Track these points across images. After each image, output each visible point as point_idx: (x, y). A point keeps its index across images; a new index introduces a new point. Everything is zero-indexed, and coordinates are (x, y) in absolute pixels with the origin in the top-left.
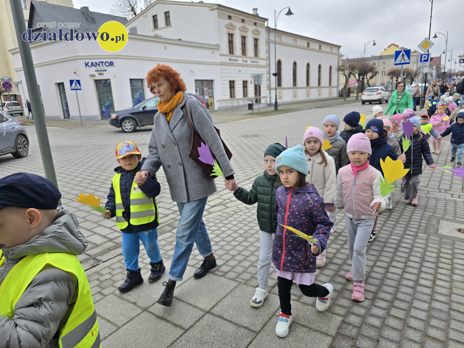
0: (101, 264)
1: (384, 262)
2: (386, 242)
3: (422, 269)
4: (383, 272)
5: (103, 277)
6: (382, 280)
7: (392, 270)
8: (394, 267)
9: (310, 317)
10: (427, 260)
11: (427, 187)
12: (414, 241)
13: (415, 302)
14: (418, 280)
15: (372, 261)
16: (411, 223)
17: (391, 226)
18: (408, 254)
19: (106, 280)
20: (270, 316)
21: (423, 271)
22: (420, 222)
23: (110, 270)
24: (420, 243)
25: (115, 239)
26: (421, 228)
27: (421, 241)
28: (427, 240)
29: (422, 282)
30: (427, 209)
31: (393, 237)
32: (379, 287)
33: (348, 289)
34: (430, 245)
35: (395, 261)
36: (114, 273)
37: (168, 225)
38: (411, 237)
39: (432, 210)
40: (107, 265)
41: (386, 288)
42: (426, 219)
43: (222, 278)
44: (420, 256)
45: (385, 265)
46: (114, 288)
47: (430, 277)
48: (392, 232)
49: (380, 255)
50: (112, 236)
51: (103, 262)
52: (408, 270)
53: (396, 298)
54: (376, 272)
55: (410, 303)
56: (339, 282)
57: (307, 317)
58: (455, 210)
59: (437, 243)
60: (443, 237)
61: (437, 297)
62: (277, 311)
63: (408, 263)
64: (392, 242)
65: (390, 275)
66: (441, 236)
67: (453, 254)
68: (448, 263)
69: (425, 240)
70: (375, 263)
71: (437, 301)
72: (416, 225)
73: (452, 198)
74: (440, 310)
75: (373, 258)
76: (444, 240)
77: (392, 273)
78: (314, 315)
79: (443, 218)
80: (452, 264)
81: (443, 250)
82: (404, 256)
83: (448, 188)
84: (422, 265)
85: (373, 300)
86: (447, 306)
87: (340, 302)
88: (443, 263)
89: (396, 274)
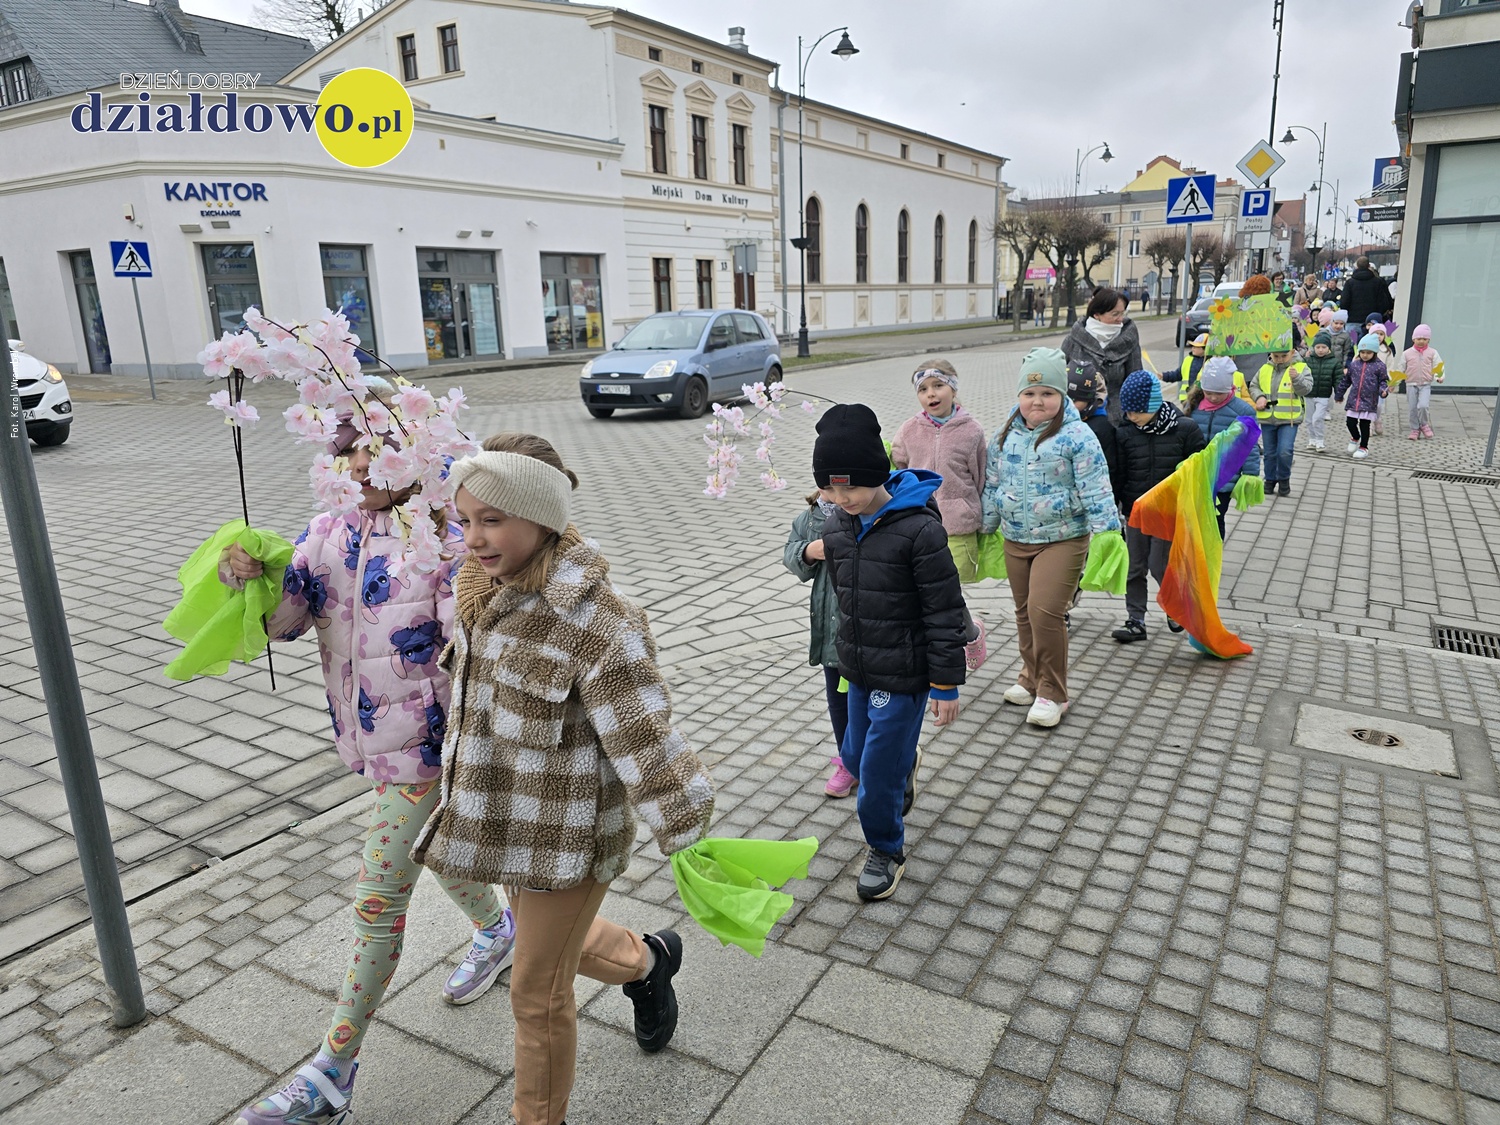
0: (217, 862)
1: (1134, 835)
2: (1140, 774)
3: (1248, 856)
4: (1131, 870)
5: (221, 907)
6: (1129, 894)
7: (1158, 860)
8: (1164, 851)
9: (906, 1017)
10: (1262, 827)
11: (1262, 601)
12: (1225, 770)
13: (1227, 959)
14: (1236, 890)
15: (1099, 833)
16: (1217, 712)
17: (1157, 723)
18: (1206, 811)
19: (232, 917)
20: (780, 1021)
21: (1252, 862)
22: (1243, 711)
23: (247, 885)
24: (1241, 775)
25: (264, 778)
26: (1245, 727)
27: (1245, 769)
28: (1264, 764)
29: (1249, 896)
30: (1263, 671)
31: (1161, 758)
33: (1026, 923)
34: (1272, 780)
35: (1168, 831)
36: (261, 891)
38: (1215, 758)
39: (1279, 674)
40: (236, 868)
41: (1139, 920)
42: (1262, 700)
43: (626, 900)
44: (1241, 817)
45: (1136, 845)
46: (260, 944)
47: (1273, 881)
48: (1157, 742)
49: (1121, 815)
50: (253, 770)
51: (224, 859)
52: (1207, 859)
53: (1169, 950)
54: (1110, 870)
55: (1213, 965)
56: (996, 902)
57: (897, 1018)
58: (1346, 671)
59: (1293, 775)
60: (1308, 755)
61: (1295, 943)
62: (803, 1001)
63: (1207, 838)
64: (1159, 773)
65: (1151, 878)
66: (1303, 752)
67: (1340, 808)
68: (1324, 835)
69: (1257, 765)
70: (1107, 841)
71: (1294, 954)
72: (1232, 719)
73: (1337, 636)
74: (1302, 984)
75: (1102, 825)
76: (1313, 765)
77: (1158, 870)
78: (918, 1010)
79: (1310, 697)
80: (1338, 839)
81: (1311, 797)
82: (1196, 818)
83: (1326, 605)
84: (1247, 844)
85: (1100, 956)
86: (1324, 971)
87: (1000, 968)
88: (1312, 835)
89: (1171, 873)
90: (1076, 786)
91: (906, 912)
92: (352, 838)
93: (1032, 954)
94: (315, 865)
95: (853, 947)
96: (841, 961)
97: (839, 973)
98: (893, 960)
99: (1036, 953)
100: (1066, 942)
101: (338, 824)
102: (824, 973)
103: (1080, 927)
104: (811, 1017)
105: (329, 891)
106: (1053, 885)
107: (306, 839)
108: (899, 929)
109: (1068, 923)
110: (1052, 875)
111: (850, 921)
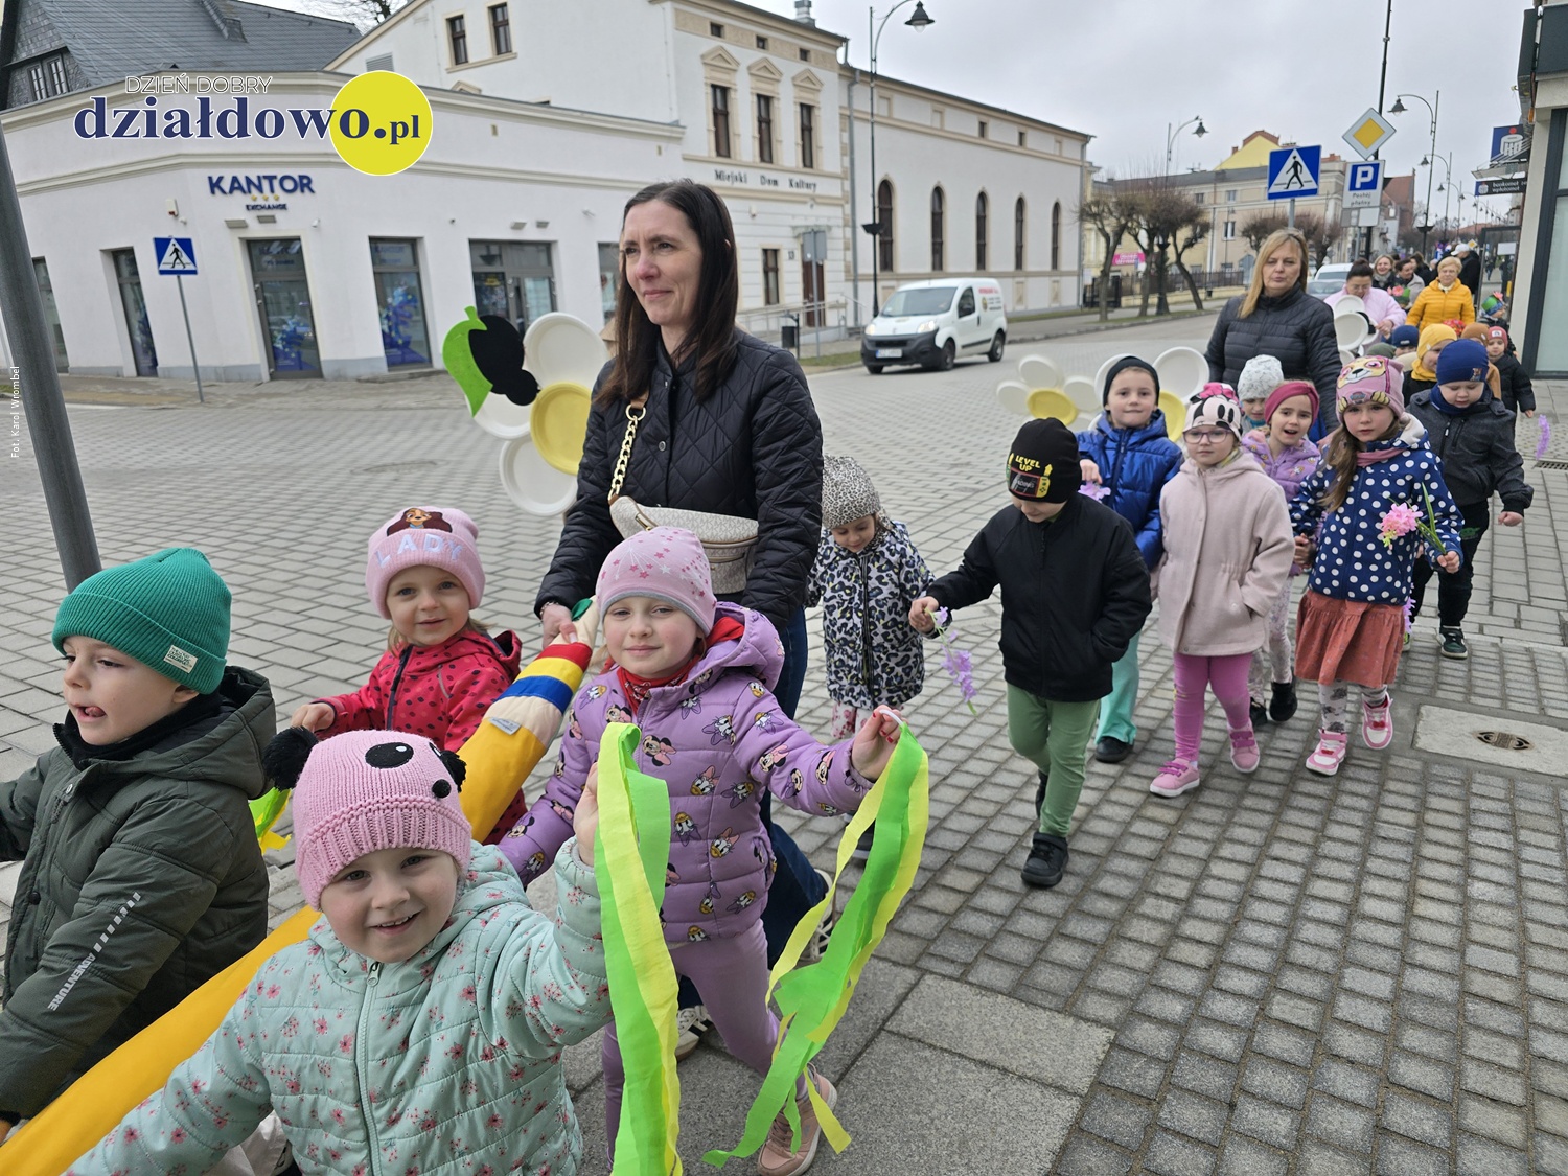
1: (1243, 843)
3: (1369, 865)
4: (1241, 879)
7: (1270, 869)
8: (1277, 859)
9: (1002, 1032)
10: (1383, 834)
13: (1349, 972)
14: (1356, 900)
15: (1206, 841)
18: (1321, 818)
20: (868, 1034)
21: (1373, 870)
24: (1359, 780)
27: (1363, 774)
28: (1383, 768)
29: (1370, 906)
31: (1274, 763)
32: (1231, 927)
33: (1129, 934)
34: (1392, 785)
35: (1281, 839)
41: (1251, 931)
44: (1360, 823)
45: (1245, 853)
47: (1396, 890)
49: (1230, 823)
52: (1325, 867)
53: (1284, 962)
54: (1219, 879)
55: (1334, 978)
56: (1096, 912)
57: (994, 1033)
58: (1470, 670)
59: (1414, 779)
60: (1431, 759)
61: (1422, 955)
62: (892, 1014)
63: (1323, 845)
64: (1269, 778)
65: (1264, 888)
66: (1425, 756)
67: (1468, 814)
68: (1451, 843)
69: (1374, 769)
70: (1215, 849)
71: (1421, 967)
74: (1432, 999)
75: (1208, 832)
76: (1436, 769)
77: (1271, 879)
78: (1016, 1025)
79: (1431, 697)
80: (1466, 847)
81: (1434, 802)
82: (1310, 825)
84: (1367, 852)
85: (1211, 970)
86: (1454, 985)
87: (1103, 981)
88: (1437, 843)
89: (1285, 883)
91: (999, 922)
93: (1137, 965)
95: (944, 959)
96: (932, 973)
97: (930, 986)
98: (987, 972)
99: (1142, 965)
100: (1174, 954)
102: (916, 984)
103: (1188, 939)
104: (902, 1031)
106: (1157, 895)
108: (992, 940)
109: (1175, 935)
110: (1156, 884)
111: (941, 932)
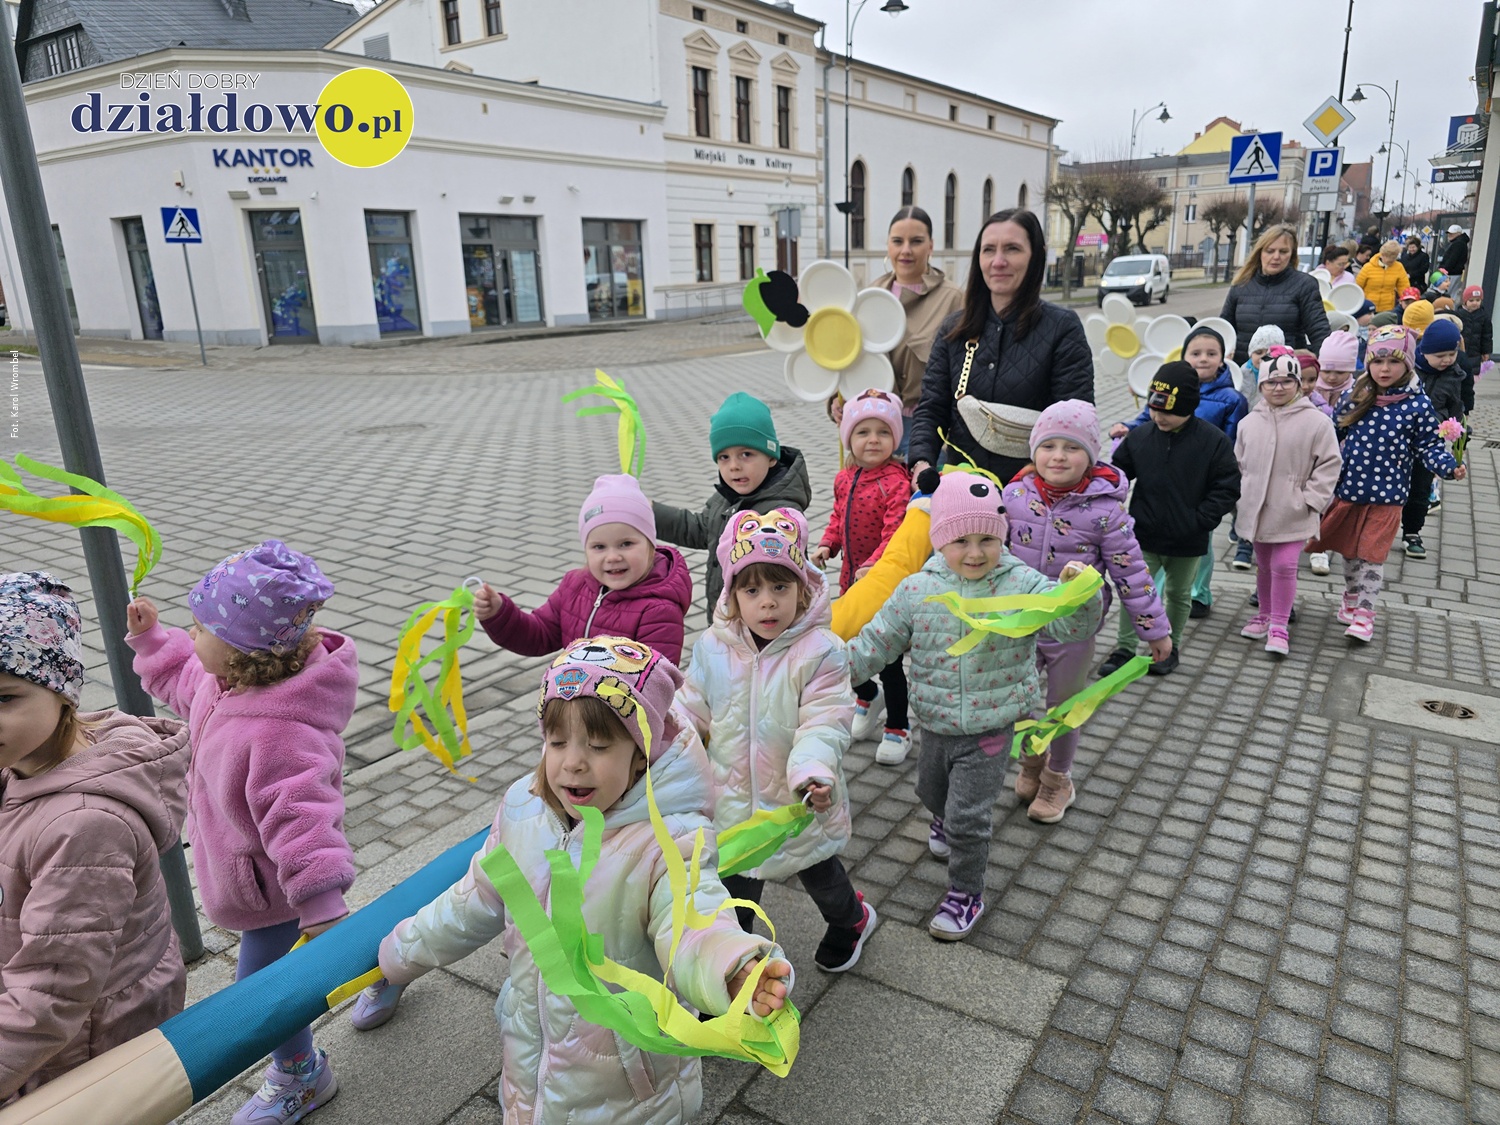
1: (1194, 803)
2: (1200, 743)
3: (1316, 826)
4: (1191, 837)
6: (1190, 861)
7: (1220, 827)
8: (1226, 818)
9: (959, 976)
10: (1329, 797)
12: (1289, 739)
13: (1295, 927)
14: (1303, 859)
15: (1158, 800)
16: (1280, 681)
17: (1216, 691)
18: (1269, 780)
21: (1319, 831)
22: (1308, 681)
24: (1307, 745)
26: (1311, 697)
27: (1311, 739)
28: (1330, 734)
29: (1316, 865)
30: (1328, 641)
31: (1222, 726)
32: (1181, 882)
33: (1083, 887)
34: (1339, 750)
35: (1230, 799)
37: (494, 685)
38: (1279, 727)
41: (1202, 887)
42: (1327, 670)
44: (1307, 787)
45: (1196, 812)
47: (1342, 851)
48: (1218, 710)
49: (1181, 782)
52: (1272, 827)
54: (1171, 836)
55: (1280, 933)
56: (1051, 865)
57: (951, 977)
58: (1417, 642)
59: (1361, 745)
60: (1377, 726)
61: (1366, 913)
63: (1271, 806)
64: (1220, 742)
65: (1213, 846)
66: (1372, 723)
67: (1413, 779)
68: (1396, 806)
69: (1323, 735)
70: (1167, 807)
71: (1365, 924)
72: (1296, 688)
73: (1406, 607)
74: (1375, 955)
75: (1160, 792)
76: (1383, 736)
77: (1220, 837)
78: (973, 970)
79: (1379, 668)
80: (1410, 811)
81: (1380, 767)
82: (1259, 786)
83: (1394, 576)
84: (1313, 813)
85: (1161, 923)
86: (1397, 942)
87: (1057, 931)
88: (1383, 807)
89: (1234, 841)
90: (1133, 753)
92: (402, 788)
93: (1090, 916)
94: (366, 813)
95: (904, 906)
96: (892, 919)
97: (890, 932)
99: (1094, 917)
100: (1125, 906)
101: (388, 774)
103: (1140, 893)
104: (863, 973)
105: (380, 839)
106: (1110, 850)
107: (357, 788)
109: (1127, 888)
110: (1109, 840)
111: (902, 880)
